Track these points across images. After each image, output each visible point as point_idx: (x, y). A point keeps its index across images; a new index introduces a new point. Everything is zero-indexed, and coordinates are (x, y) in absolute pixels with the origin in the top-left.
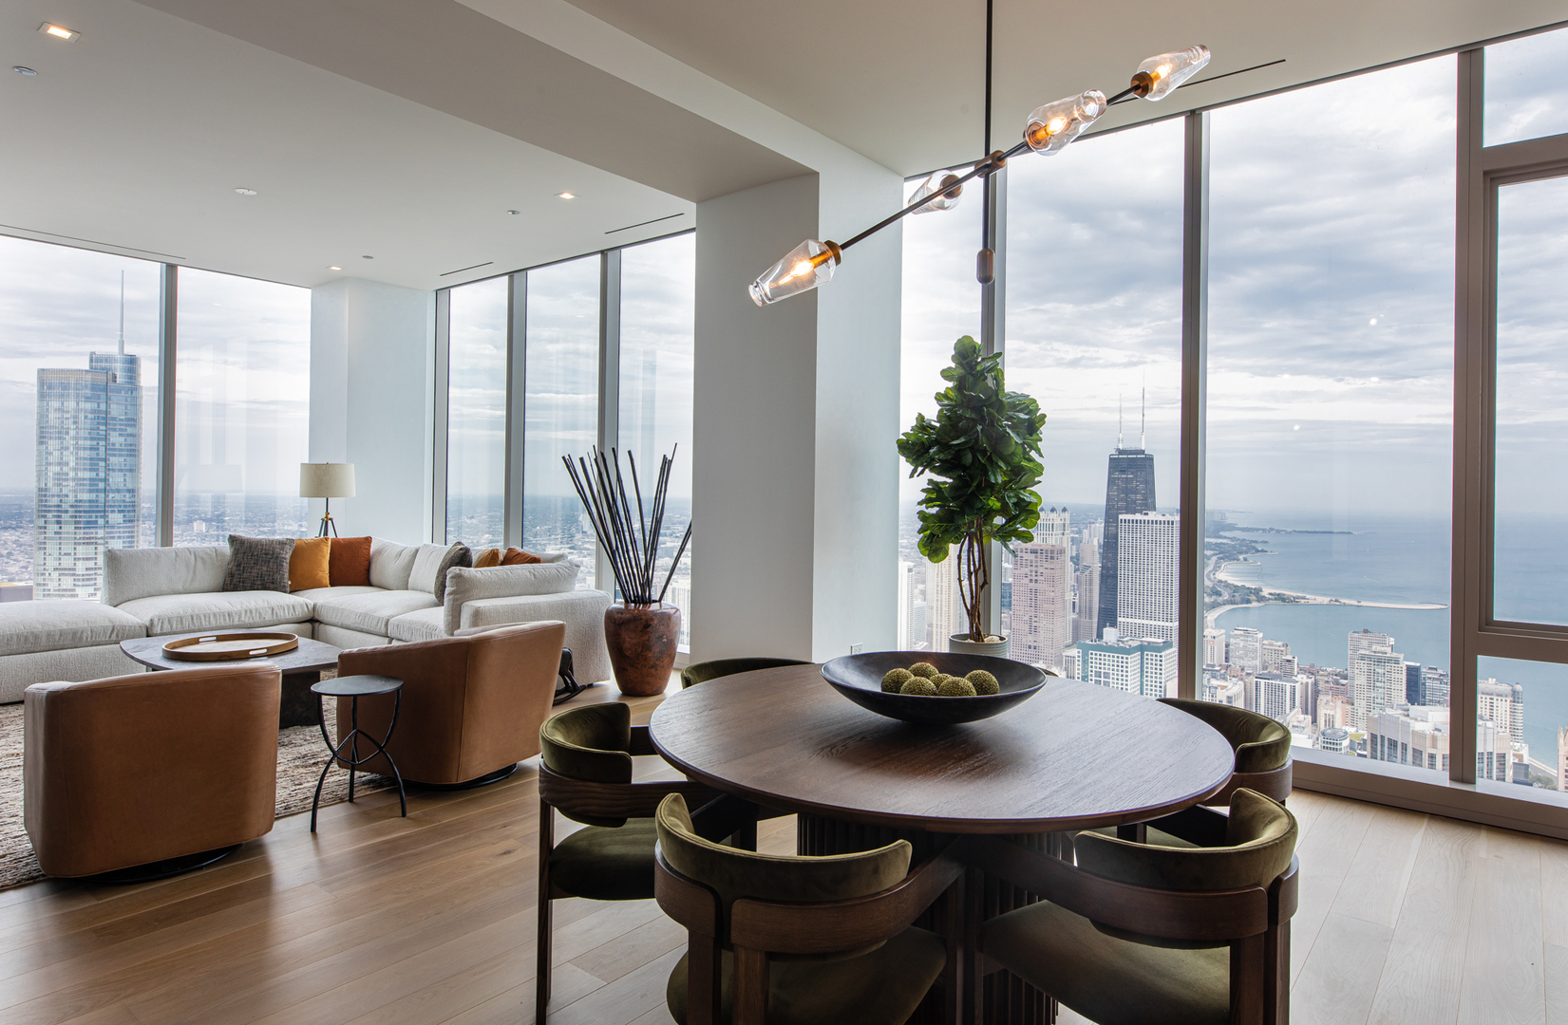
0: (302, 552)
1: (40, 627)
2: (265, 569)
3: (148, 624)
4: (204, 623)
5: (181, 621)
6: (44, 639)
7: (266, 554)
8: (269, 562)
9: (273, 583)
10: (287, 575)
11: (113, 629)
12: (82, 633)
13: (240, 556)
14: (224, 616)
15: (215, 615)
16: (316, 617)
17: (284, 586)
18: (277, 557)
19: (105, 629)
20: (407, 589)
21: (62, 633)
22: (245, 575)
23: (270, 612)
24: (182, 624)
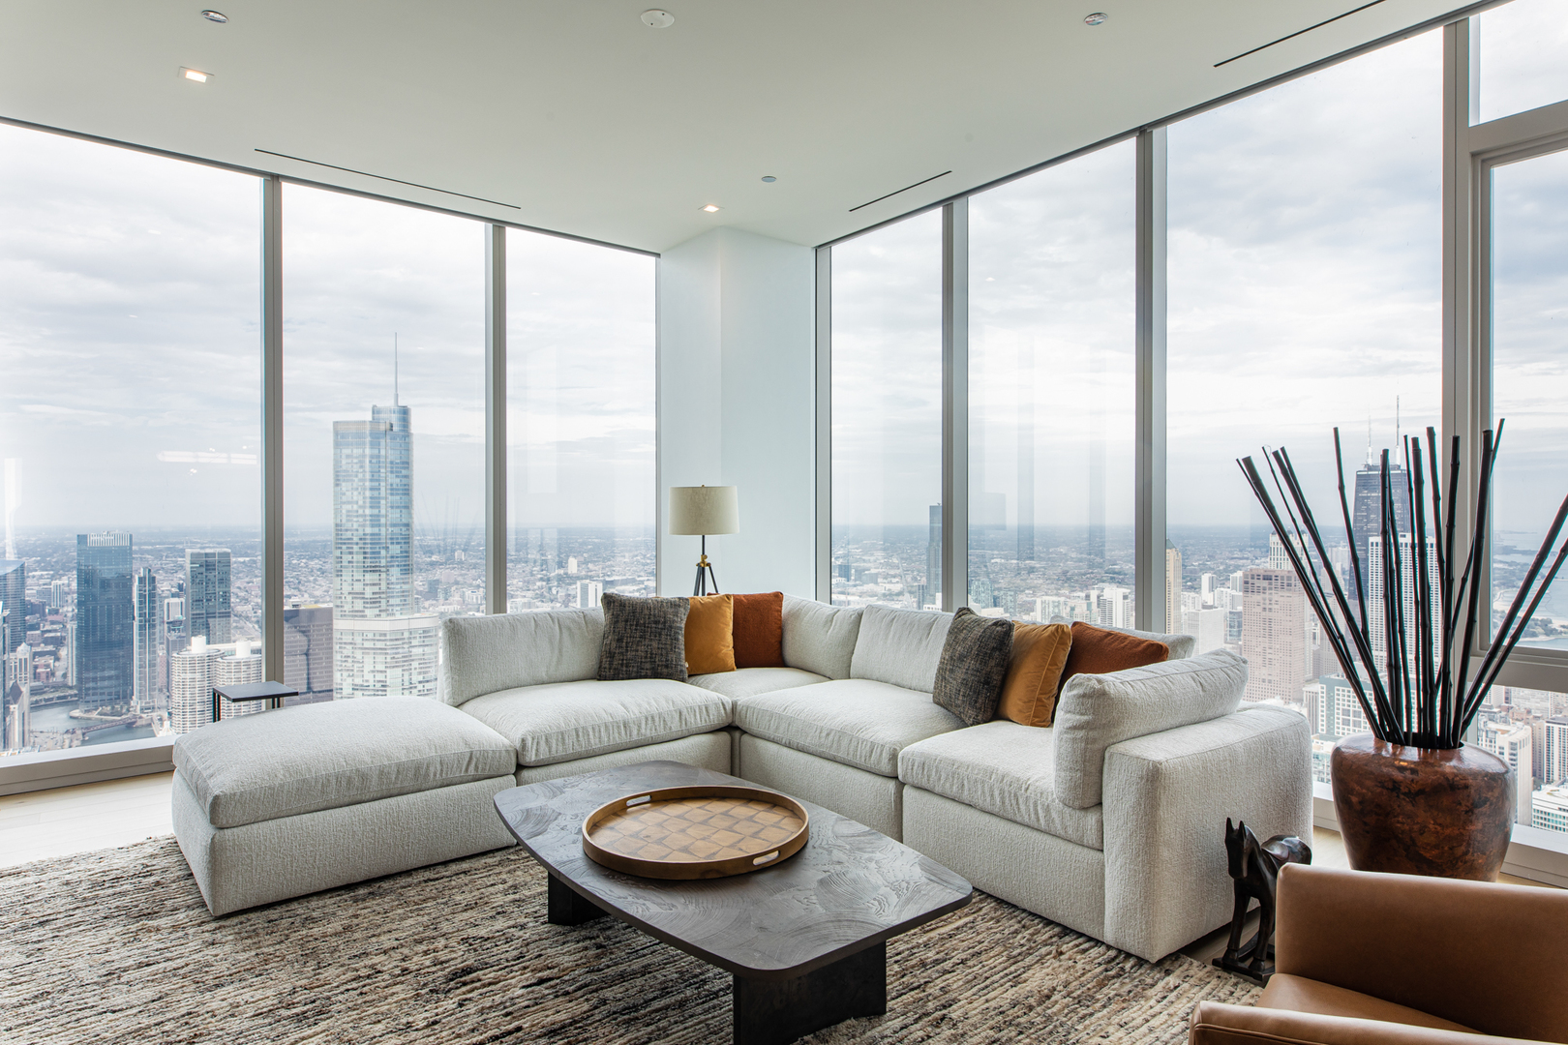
0: (699, 617)
1: (368, 759)
2: (655, 644)
3: (518, 745)
4: (592, 741)
5: (563, 739)
6: (375, 780)
7: (656, 622)
8: (660, 634)
9: (667, 667)
10: (683, 656)
11: (471, 758)
12: (428, 767)
13: (621, 625)
14: (619, 727)
15: (606, 726)
16: (737, 723)
17: (682, 671)
18: (671, 627)
19: (459, 756)
20: (849, 677)
21: (400, 769)
22: (630, 655)
23: (677, 719)
24: (564, 743)
